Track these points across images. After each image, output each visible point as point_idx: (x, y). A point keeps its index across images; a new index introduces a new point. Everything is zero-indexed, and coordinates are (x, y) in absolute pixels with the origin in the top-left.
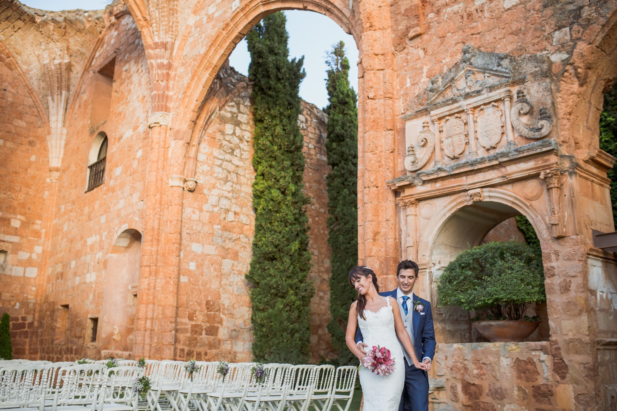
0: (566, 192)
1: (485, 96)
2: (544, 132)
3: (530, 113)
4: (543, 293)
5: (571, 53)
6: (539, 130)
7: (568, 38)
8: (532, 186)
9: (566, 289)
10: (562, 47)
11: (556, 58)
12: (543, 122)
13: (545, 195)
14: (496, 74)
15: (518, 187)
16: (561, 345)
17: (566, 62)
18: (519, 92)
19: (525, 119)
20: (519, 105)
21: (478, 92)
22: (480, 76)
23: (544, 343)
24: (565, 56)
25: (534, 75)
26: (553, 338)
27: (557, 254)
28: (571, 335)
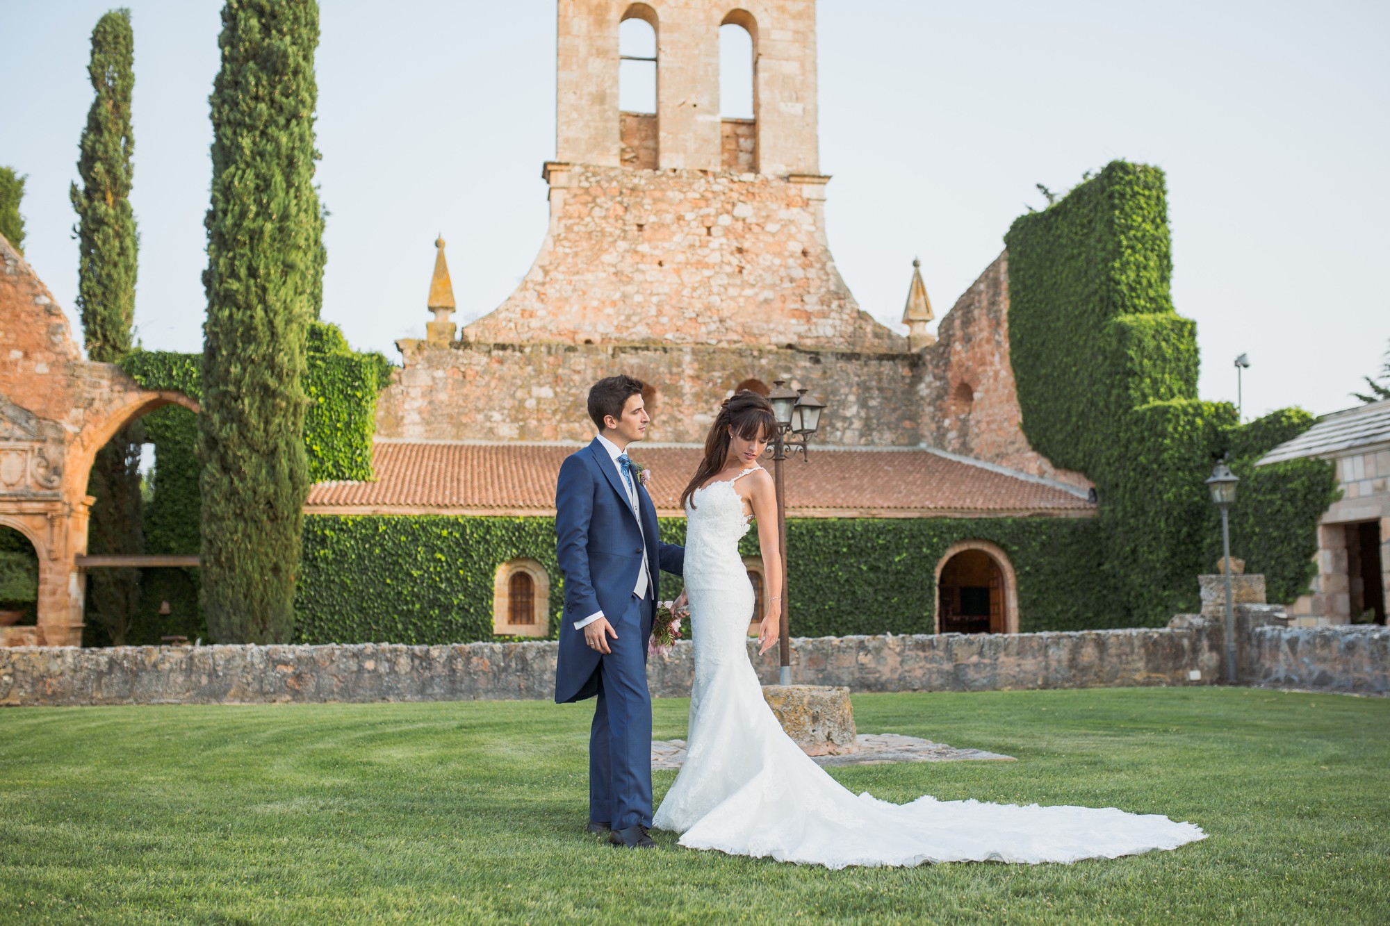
0: (64, 529)
1: (11, 444)
2: (55, 484)
3: (47, 467)
4: (36, 594)
5: (82, 429)
6: (51, 482)
7: (81, 417)
8: (39, 521)
9: (54, 593)
10: (75, 422)
11: (71, 429)
12: (55, 478)
13: (48, 529)
14: (24, 428)
15: (28, 518)
16: (45, 629)
17: (76, 434)
18: (40, 449)
19: (42, 471)
20: (39, 459)
21: (7, 439)
22: (9, 425)
23: (34, 628)
24: (77, 430)
25: (54, 440)
26: (40, 624)
27: (51, 569)
28: (52, 623)
